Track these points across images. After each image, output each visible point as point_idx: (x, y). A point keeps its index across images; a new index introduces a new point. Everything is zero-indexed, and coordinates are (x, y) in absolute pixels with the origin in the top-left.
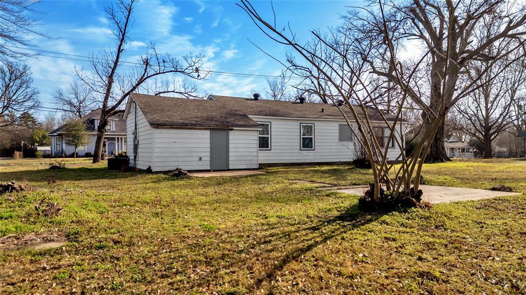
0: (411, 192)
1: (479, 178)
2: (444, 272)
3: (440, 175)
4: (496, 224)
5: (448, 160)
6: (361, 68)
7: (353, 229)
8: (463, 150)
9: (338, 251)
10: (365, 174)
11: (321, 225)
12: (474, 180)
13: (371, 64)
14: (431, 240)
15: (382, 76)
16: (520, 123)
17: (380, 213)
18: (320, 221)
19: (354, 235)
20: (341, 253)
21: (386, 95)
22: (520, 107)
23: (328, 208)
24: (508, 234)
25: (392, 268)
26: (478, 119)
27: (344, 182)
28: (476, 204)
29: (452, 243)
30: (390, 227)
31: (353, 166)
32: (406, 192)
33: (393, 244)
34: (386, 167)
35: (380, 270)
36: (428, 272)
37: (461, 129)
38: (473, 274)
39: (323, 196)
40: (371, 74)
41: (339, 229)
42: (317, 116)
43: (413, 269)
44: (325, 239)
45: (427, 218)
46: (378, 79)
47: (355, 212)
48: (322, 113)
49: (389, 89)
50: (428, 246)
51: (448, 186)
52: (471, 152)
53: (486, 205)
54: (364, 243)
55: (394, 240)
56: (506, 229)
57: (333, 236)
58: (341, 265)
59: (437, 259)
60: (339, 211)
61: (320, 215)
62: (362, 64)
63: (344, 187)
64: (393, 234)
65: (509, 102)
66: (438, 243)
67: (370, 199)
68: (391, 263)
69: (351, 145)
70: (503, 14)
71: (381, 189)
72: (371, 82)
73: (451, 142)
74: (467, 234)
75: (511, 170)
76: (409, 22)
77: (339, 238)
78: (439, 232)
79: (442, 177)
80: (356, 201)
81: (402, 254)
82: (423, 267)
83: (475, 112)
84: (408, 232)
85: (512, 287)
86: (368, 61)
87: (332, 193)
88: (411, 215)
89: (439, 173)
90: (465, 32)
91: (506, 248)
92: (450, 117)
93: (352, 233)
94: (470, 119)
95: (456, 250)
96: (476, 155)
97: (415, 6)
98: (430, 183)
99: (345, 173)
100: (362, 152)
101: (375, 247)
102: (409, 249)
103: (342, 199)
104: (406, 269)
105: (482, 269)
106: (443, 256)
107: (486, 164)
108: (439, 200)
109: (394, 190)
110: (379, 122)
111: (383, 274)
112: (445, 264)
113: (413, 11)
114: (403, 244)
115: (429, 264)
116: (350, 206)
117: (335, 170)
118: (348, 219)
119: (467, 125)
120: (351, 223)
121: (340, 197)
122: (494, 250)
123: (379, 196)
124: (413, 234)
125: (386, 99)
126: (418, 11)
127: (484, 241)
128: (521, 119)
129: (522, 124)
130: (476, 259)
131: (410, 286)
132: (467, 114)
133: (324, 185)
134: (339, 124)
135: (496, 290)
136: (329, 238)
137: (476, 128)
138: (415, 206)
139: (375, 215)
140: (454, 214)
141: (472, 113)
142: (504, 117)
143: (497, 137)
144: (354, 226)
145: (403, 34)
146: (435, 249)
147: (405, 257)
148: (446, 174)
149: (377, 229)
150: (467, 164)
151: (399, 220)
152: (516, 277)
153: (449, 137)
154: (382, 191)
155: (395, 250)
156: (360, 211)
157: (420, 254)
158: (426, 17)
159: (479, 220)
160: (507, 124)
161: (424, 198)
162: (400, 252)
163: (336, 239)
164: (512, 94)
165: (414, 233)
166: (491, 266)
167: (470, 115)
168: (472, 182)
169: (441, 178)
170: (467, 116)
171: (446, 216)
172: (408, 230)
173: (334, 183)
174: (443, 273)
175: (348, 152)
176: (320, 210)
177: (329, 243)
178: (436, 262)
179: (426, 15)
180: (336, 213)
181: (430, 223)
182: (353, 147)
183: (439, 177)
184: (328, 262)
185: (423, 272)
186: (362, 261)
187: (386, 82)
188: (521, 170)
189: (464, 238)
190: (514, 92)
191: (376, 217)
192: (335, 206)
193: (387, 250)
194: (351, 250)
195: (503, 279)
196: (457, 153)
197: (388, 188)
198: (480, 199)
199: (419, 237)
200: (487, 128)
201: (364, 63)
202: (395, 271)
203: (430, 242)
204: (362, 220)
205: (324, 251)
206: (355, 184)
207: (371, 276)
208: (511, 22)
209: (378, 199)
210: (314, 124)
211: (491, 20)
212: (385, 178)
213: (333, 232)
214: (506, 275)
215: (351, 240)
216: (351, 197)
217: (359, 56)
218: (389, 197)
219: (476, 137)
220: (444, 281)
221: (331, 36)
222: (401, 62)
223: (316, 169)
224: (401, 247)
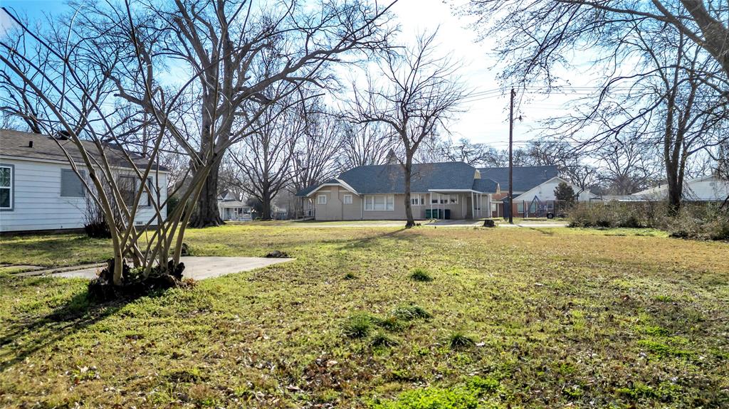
0: (169, 267)
1: (255, 244)
2: (205, 366)
3: (210, 243)
4: (268, 296)
5: (222, 223)
6: (101, 86)
7: (74, 332)
8: (240, 211)
9: (45, 371)
10: (103, 246)
11: (16, 333)
12: (249, 247)
13: (118, 82)
14: (192, 328)
15: (134, 104)
16: (299, 180)
17: (121, 302)
18: (15, 327)
19: (76, 340)
20: (49, 372)
21: (141, 131)
22: (299, 162)
23: (32, 305)
24: (279, 306)
25: (133, 379)
26: (257, 173)
27: (65, 261)
28: (248, 275)
29: (218, 328)
30: (136, 320)
31: (84, 235)
32: (162, 268)
33: (139, 343)
34: (134, 234)
35: (115, 385)
36: (184, 372)
37: (238, 184)
38: (238, 363)
39: (24, 286)
40: (118, 97)
41: (50, 335)
42: (19, 153)
43: (163, 373)
44: (21, 355)
45: (189, 300)
46: (129, 107)
47: (80, 306)
48: (30, 149)
49: (145, 124)
50: (187, 337)
51: (219, 256)
52: (249, 213)
53: (259, 276)
54: (93, 350)
55: (140, 337)
56: (278, 301)
57: (37, 349)
58: (48, 391)
59: (197, 352)
60: (52, 307)
61: (14, 319)
62: (104, 81)
63: (65, 269)
64: (139, 329)
65: (288, 156)
66: (200, 331)
67: (106, 283)
68: (132, 371)
69: (81, 202)
70: (283, 52)
71: (125, 266)
72: (117, 110)
73: (226, 201)
74: (235, 313)
75: (289, 233)
76: (173, 34)
77: (48, 349)
78: (203, 317)
79: (212, 245)
80: (84, 288)
81: (149, 355)
82: (178, 366)
83: (254, 164)
84: (162, 323)
85: (279, 368)
86: (113, 78)
87: (43, 280)
88: (168, 299)
89: (210, 240)
90: (241, 63)
91: (277, 324)
92: (225, 169)
93: (72, 339)
94: (248, 173)
95: (221, 336)
96: (254, 217)
97: (181, 15)
98: (196, 253)
99: (69, 246)
100: (99, 214)
101: (110, 353)
102: (161, 345)
103: (60, 288)
104: (153, 375)
105: (250, 354)
106: (204, 346)
107: (263, 228)
108: (206, 275)
109: (144, 267)
110: (128, 169)
111: (119, 390)
112: (206, 357)
113: (178, 20)
114: (153, 341)
115: (186, 361)
116: (74, 296)
117: (51, 242)
118: (68, 317)
119: (245, 179)
120: (72, 323)
121: (56, 285)
122: (264, 328)
123: (122, 276)
124: (169, 324)
125: (141, 137)
126: (185, 23)
127: (254, 319)
128: (299, 176)
129: (301, 182)
130: (244, 342)
131: (157, 396)
132: (244, 165)
133: (28, 267)
134: (62, 169)
135: (262, 376)
136: (30, 353)
137: (254, 183)
138: (173, 285)
139: (114, 306)
140: (223, 291)
141: (251, 165)
142: (284, 172)
143: (277, 196)
144: (78, 327)
145: (164, 49)
146: (196, 339)
147: (153, 359)
148: (218, 241)
149: (116, 326)
150: (243, 227)
151: (150, 308)
152: (283, 355)
153: (224, 194)
154: (126, 269)
155: (141, 351)
156: (90, 302)
157: (175, 350)
158: (195, 33)
159: (251, 295)
160: (286, 181)
161: (187, 274)
162: (148, 352)
163: (43, 352)
164: (291, 147)
165: (169, 322)
166: (259, 348)
167: (248, 168)
168: (247, 250)
169: (212, 247)
170: (245, 169)
171: (212, 294)
172: (162, 320)
173: (47, 263)
174: (203, 368)
175: (77, 213)
176: (15, 308)
177: (28, 361)
178: (195, 357)
179: (195, 31)
180: (47, 311)
181: (193, 306)
182: (85, 206)
183: (209, 245)
184: (24, 392)
185: (177, 373)
186: (87, 378)
187: (140, 112)
188: (298, 232)
189: (232, 319)
190: (294, 144)
191: (115, 308)
192: (46, 299)
193: (128, 353)
194: (68, 365)
195: (270, 361)
196: (233, 214)
197: (137, 264)
198: (253, 268)
199: (176, 327)
200: (267, 185)
201: (105, 79)
202: (138, 380)
203: (190, 332)
204: (93, 315)
205: (17, 375)
206: (86, 263)
207: (99, 396)
208: (289, 63)
209: (120, 281)
210: (13, 166)
211: (270, 56)
212: (132, 249)
213: (39, 342)
214: (274, 355)
215: (69, 349)
216: (76, 282)
217: (98, 67)
218: (138, 277)
219: (255, 194)
220: (203, 380)
221: (49, 27)
222: (163, 88)
223: (15, 241)
224: (149, 346)
